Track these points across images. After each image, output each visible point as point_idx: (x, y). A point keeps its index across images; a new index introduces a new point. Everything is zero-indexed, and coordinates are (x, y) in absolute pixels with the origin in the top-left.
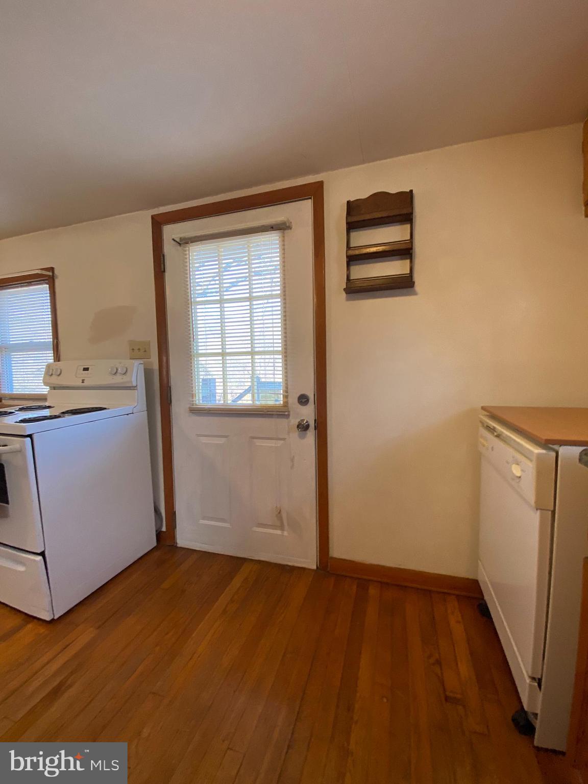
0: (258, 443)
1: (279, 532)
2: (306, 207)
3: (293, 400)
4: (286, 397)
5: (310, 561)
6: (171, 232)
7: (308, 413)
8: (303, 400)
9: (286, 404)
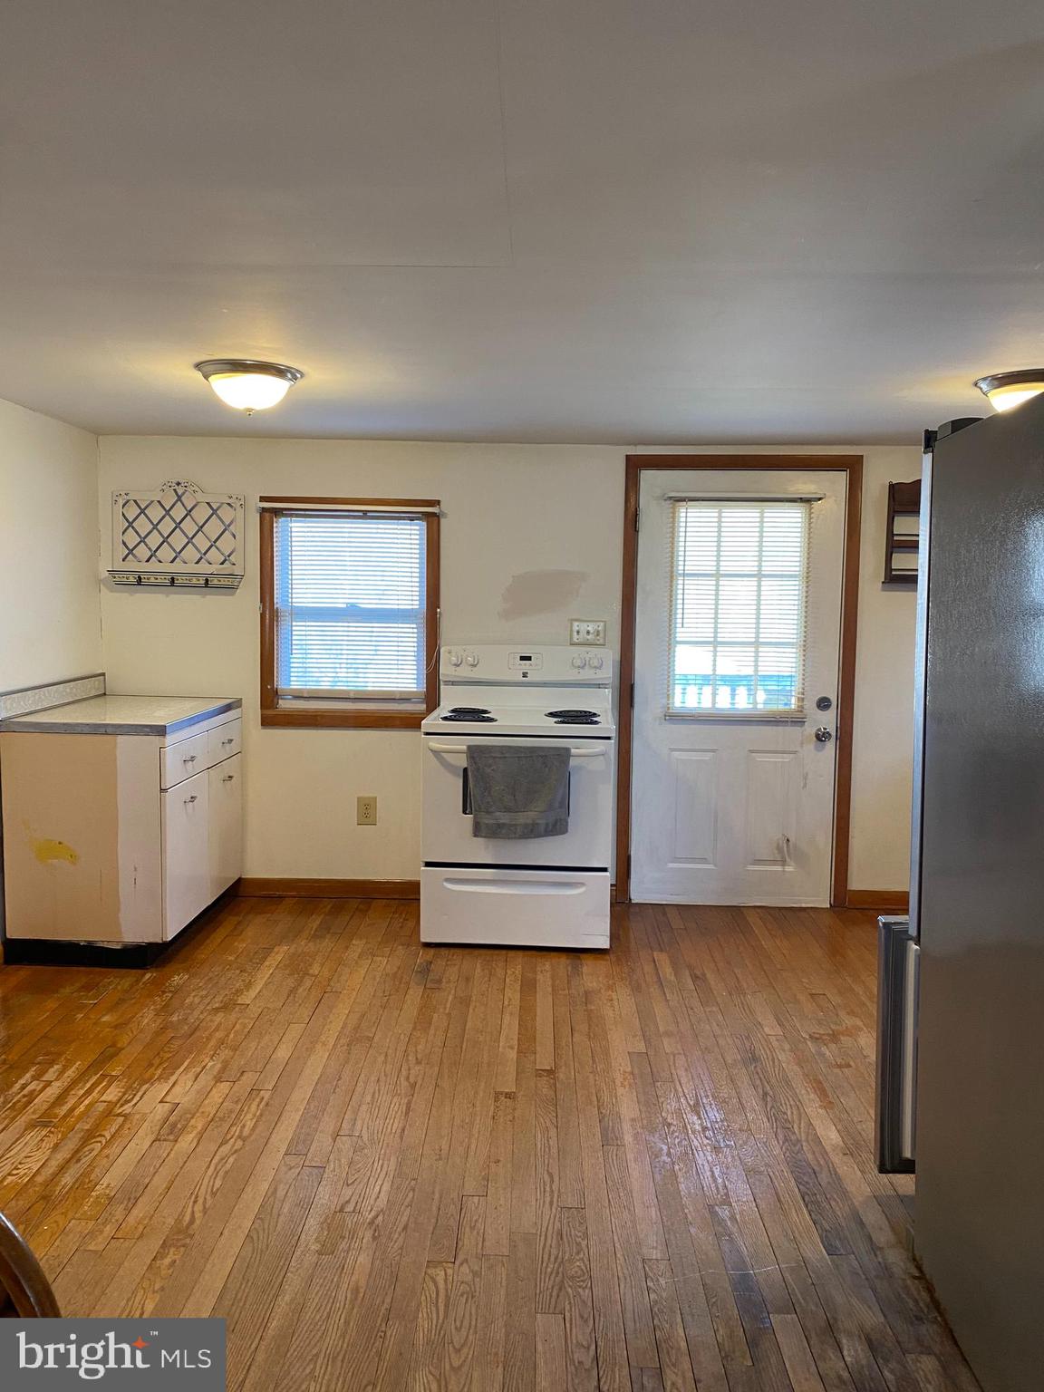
0: (760, 758)
1: (779, 868)
2: (840, 479)
3: (811, 705)
4: (801, 700)
5: (823, 900)
6: (650, 479)
7: (829, 720)
8: (823, 704)
9: (801, 709)
